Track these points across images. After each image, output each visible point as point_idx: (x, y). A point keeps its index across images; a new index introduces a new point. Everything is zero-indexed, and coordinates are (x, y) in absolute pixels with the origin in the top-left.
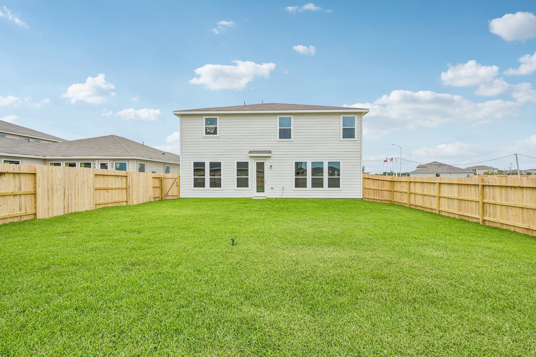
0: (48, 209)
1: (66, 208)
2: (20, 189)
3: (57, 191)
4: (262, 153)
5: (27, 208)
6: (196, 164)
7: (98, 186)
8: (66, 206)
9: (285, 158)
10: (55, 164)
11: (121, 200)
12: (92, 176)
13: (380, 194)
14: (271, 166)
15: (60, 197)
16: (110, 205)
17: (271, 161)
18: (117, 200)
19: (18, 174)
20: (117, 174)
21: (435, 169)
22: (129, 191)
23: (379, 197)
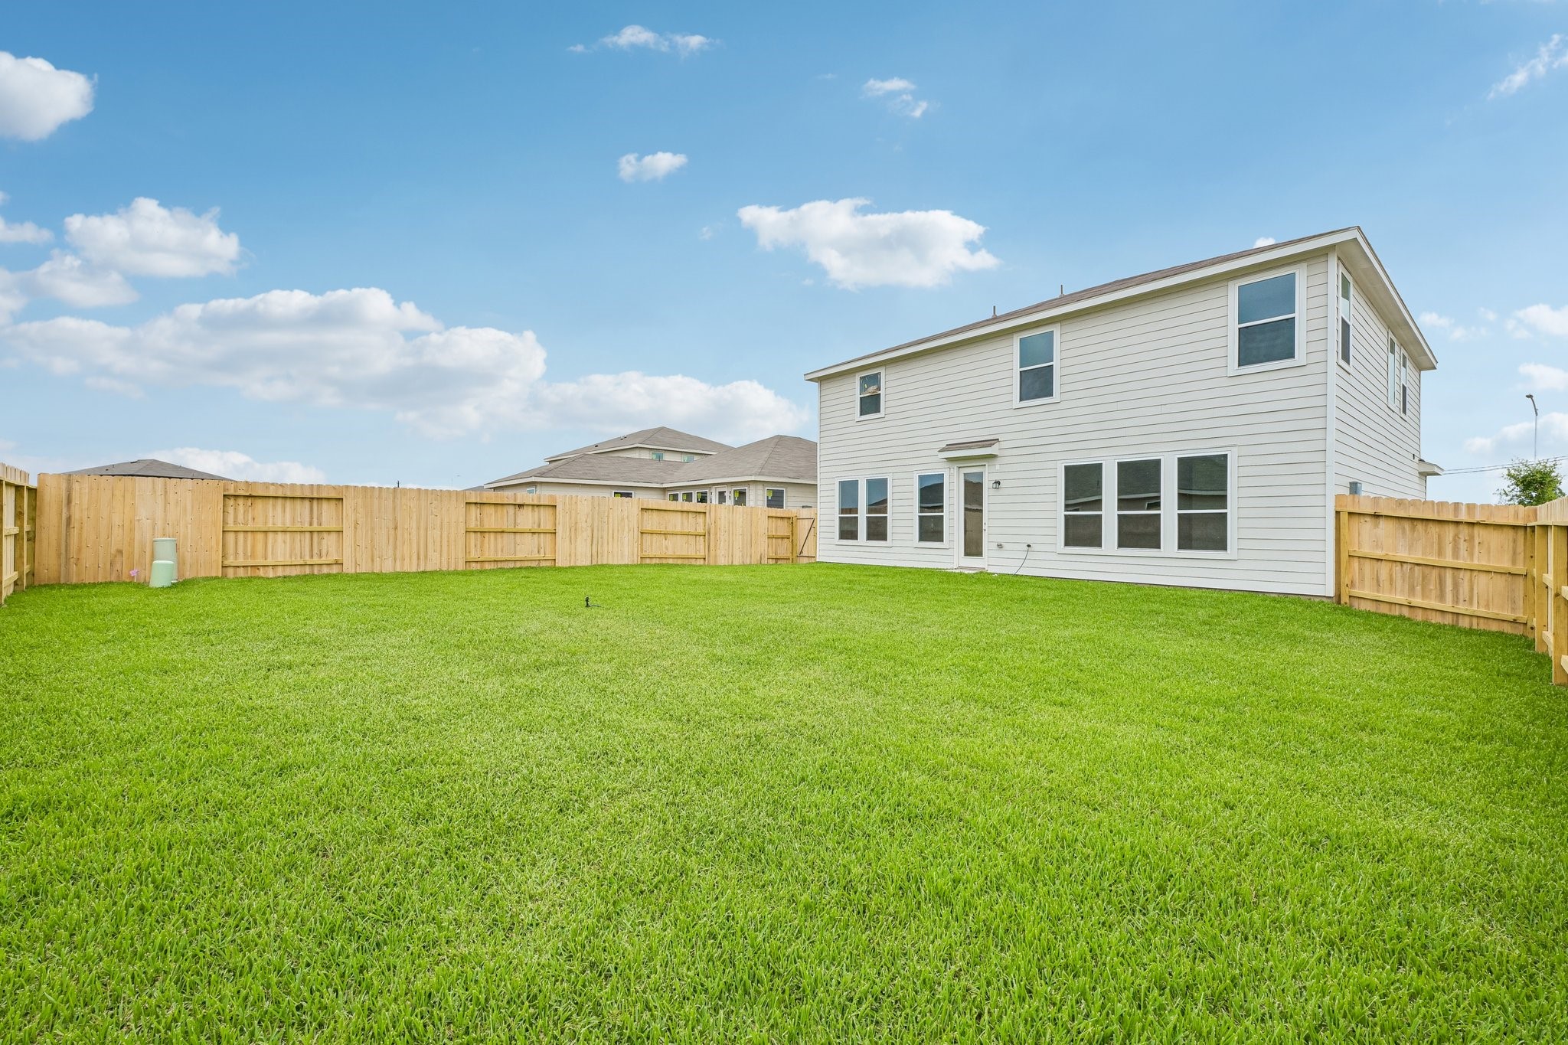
0: (570, 555)
1: (595, 557)
2: (539, 526)
3: (582, 531)
4: (970, 448)
5: (547, 552)
6: (843, 484)
7: (649, 528)
8: (595, 554)
9: (1037, 458)
10: (622, 495)
11: (693, 555)
12: (636, 510)
14: (998, 482)
15: (586, 540)
16: (671, 561)
17: (998, 467)
18: (684, 553)
19: (538, 506)
20: (685, 509)
22: (709, 539)
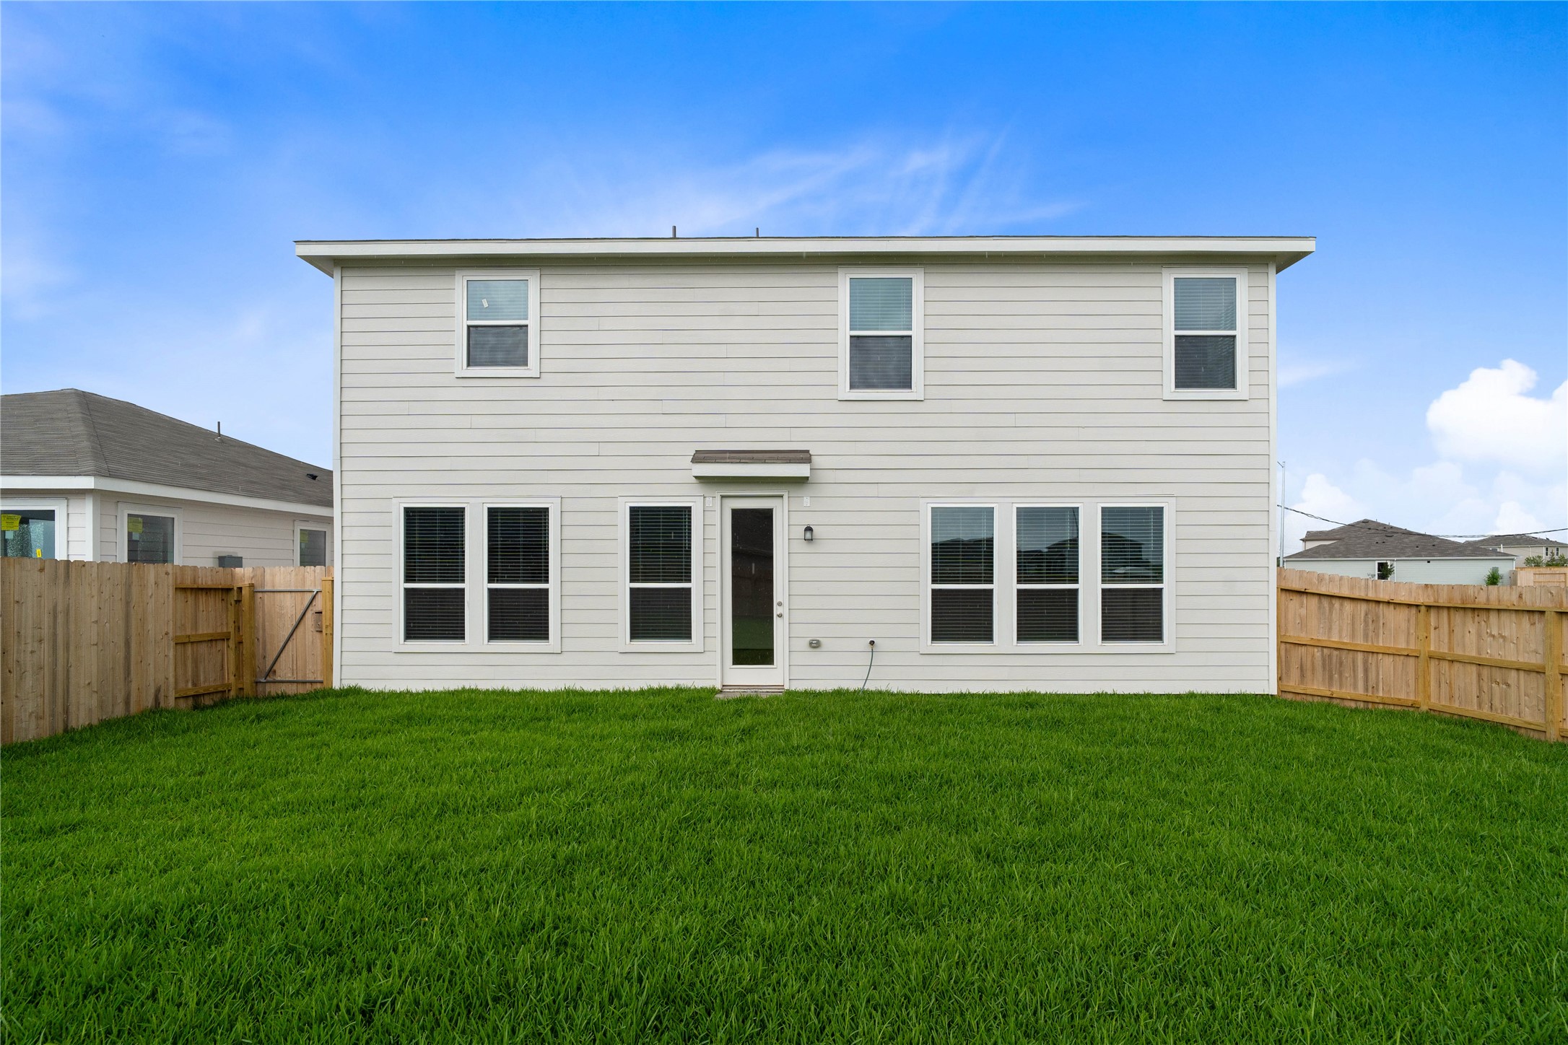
4: (763, 461)
6: (415, 518)
9: (884, 490)
13: (1360, 675)
14: (809, 529)
17: (808, 501)
21: (1373, 548)
23: (1355, 687)
